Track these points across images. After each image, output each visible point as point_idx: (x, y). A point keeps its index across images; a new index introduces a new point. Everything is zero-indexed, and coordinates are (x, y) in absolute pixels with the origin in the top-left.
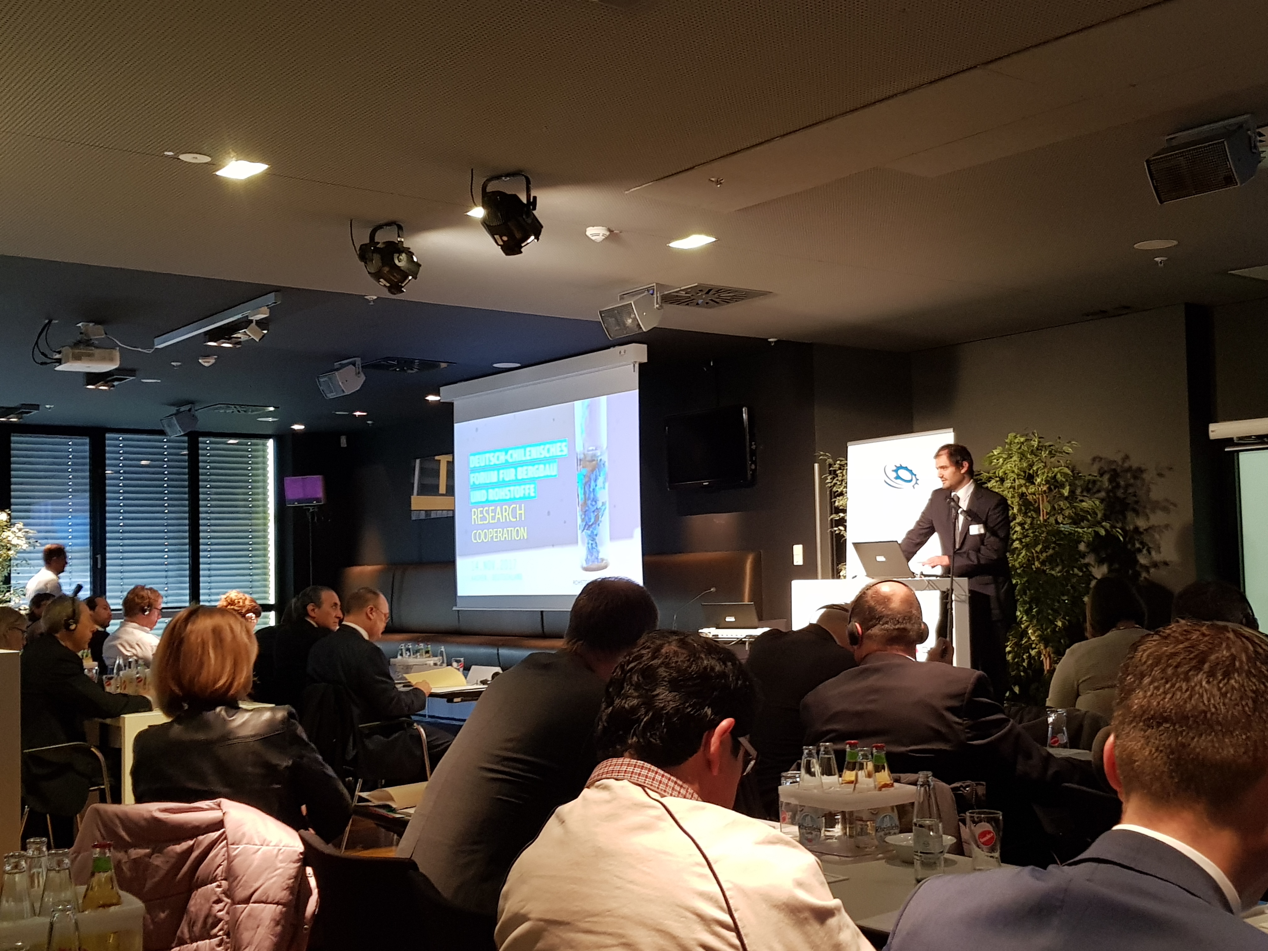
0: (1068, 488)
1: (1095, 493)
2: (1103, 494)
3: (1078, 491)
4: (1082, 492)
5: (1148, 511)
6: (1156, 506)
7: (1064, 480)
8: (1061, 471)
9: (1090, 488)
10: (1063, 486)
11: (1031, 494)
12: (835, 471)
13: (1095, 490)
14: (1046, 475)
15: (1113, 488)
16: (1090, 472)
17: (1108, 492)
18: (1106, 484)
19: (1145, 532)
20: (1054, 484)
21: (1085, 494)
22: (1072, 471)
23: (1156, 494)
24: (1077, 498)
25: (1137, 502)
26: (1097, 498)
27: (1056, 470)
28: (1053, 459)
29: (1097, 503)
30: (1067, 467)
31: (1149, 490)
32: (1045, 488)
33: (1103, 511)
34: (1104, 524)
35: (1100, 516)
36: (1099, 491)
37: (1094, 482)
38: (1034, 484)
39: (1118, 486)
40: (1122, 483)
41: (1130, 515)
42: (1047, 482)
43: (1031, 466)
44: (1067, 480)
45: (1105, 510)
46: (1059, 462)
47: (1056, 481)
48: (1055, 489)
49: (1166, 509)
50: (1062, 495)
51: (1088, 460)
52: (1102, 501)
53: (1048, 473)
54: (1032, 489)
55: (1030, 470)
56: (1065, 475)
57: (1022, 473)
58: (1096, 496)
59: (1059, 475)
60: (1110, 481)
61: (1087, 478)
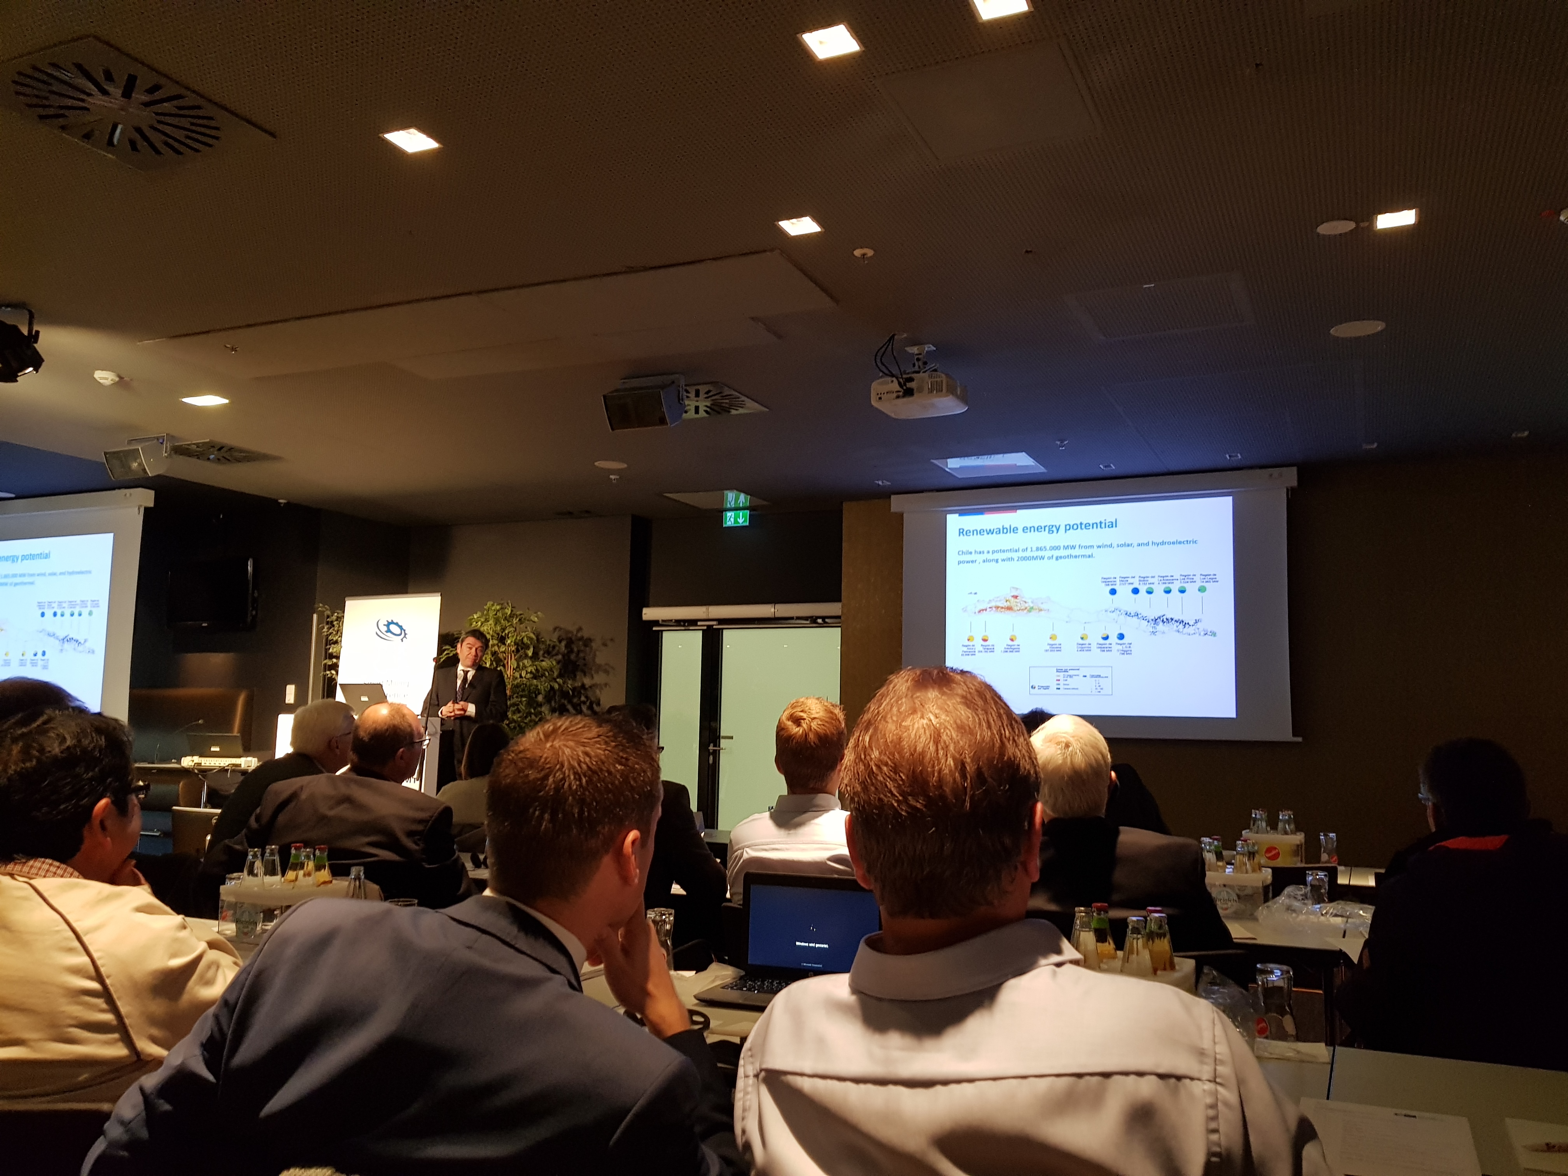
0: (532, 649)
1: (553, 656)
2: (560, 657)
3: (541, 653)
4: (544, 654)
5: (593, 672)
6: (599, 668)
7: (529, 642)
8: (527, 635)
9: (549, 653)
10: (528, 648)
11: (502, 652)
12: (332, 622)
13: (554, 653)
14: (515, 637)
15: (568, 652)
16: (551, 638)
17: (563, 656)
18: (563, 649)
19: (589, 689)
20: (520, 646)
21: (546, 655)
22: (537, 637)
23: (600, 659)
24: (539, 659)
25: (585, 665)
26: (555, 660)
27: (524, 634)
28: (522, 626)
29: (554, 663)
30: (534, 634)
31: (595, 655)
32: (513, 649)
33: (558, 671)
34: (558, 680)
35: (556, 674)
36: (557, 654)
37: (554, 647)
38: (506, 645)
39: (572, 651)
40: (575, 649)
41: (579, 675)
42: (515, 643)
43: (503, 630)
44: (531, 643)
45: (560, 670)
46: (526, 628)
47: (523, 643)
48: (522, 649)
49: (606, 672)
50: (526, 655)
51: (551, 628)
52: (558, 662)
53: (517, 636)
54: (503, 649)
55: (502, 632)
56: (530, 639)
57: (496, 635)
58: (554, 657)
59: (525, 640)
60: (566, 646)
61: (548, 642)
